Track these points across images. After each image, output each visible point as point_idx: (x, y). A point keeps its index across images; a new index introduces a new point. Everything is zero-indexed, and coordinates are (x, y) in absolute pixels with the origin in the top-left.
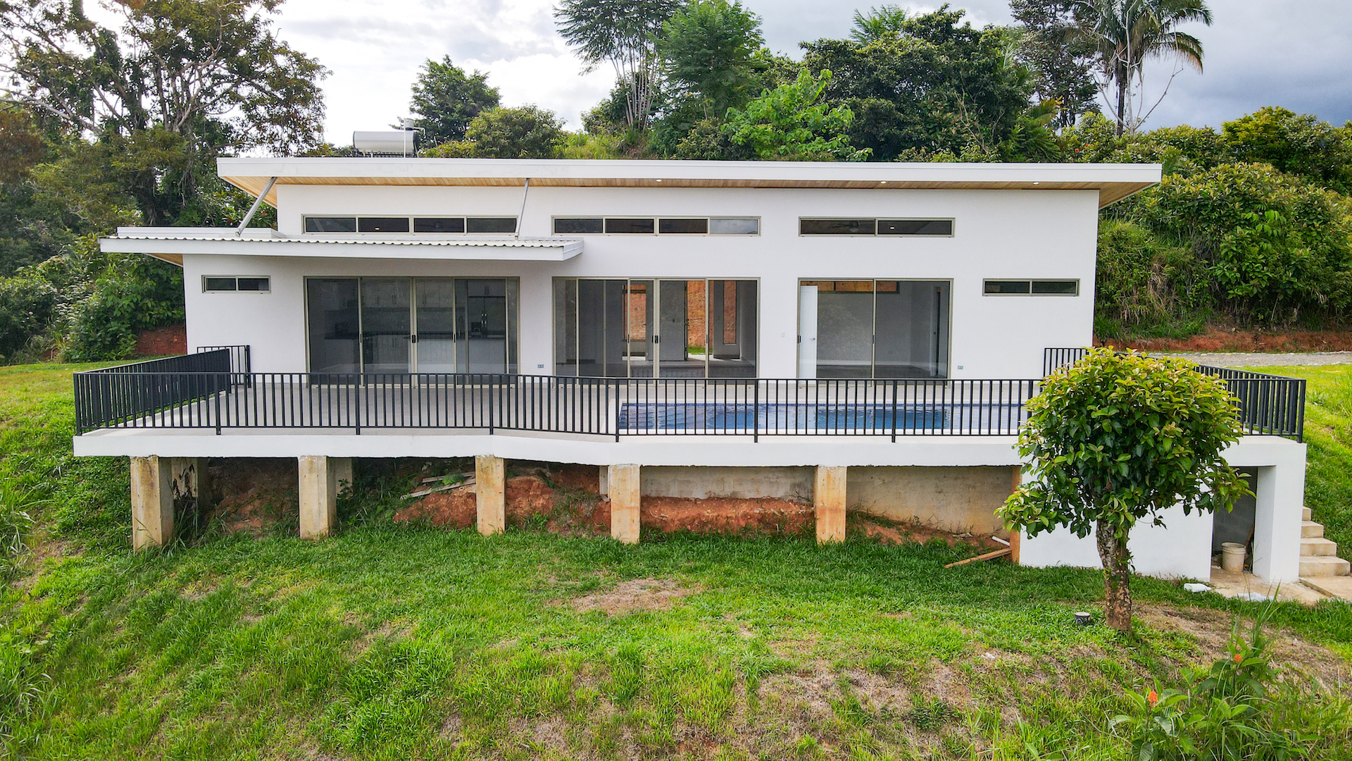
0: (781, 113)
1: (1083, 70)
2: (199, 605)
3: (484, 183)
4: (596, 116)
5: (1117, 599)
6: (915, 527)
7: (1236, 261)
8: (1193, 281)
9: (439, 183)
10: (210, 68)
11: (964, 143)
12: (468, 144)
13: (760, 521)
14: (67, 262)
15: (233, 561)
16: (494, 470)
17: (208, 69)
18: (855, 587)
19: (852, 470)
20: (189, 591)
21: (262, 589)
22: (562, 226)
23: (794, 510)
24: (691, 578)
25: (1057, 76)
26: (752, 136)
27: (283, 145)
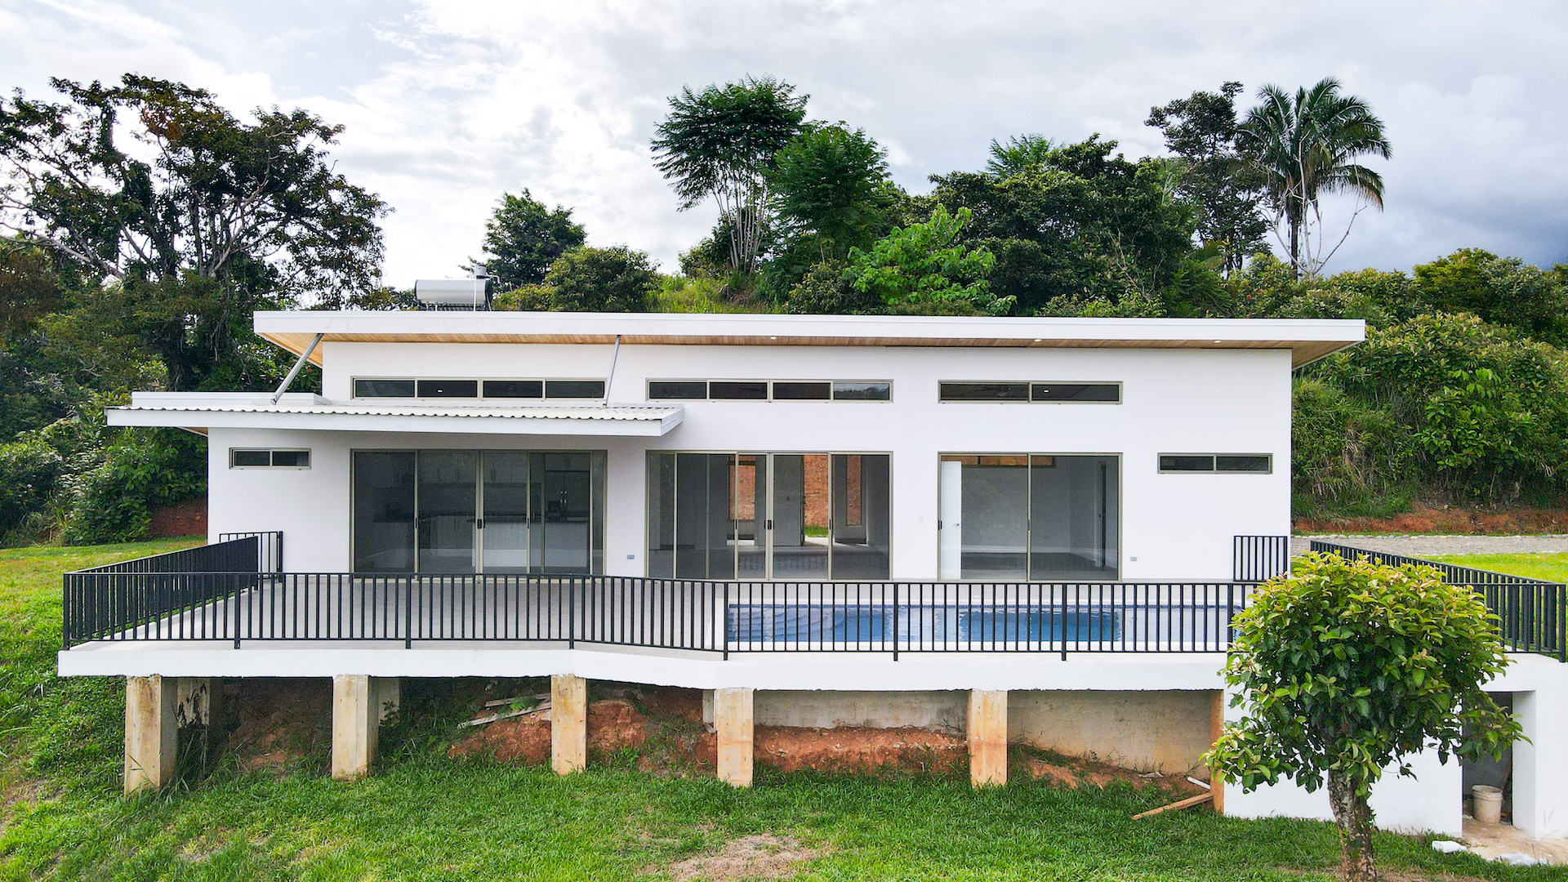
0: (910, 255)
1: (1250, 205)
2: (200, 869)
3: (567, 340)
4: (695, 255)
5: (1358, 871)
6: (1090, 765)
7: (1445, 427)
8: (1395, 450)
9: (514, 340)
10: (255, 204)
11: (1122, 290)
12: (547, 289)
13: (900, 758)
14: (77, 425)
15: (247, 809)
16: (574, 693)
17: (252, 206)
18: (1023, 847)
19: (1014, 695)
20: (189, 850)
21: (280, 849)
22: (660, 390)
23: (943, 744)
24: (818, 834)
25: (1220, 213)
26: (876, 282)
27: (335, 292)
